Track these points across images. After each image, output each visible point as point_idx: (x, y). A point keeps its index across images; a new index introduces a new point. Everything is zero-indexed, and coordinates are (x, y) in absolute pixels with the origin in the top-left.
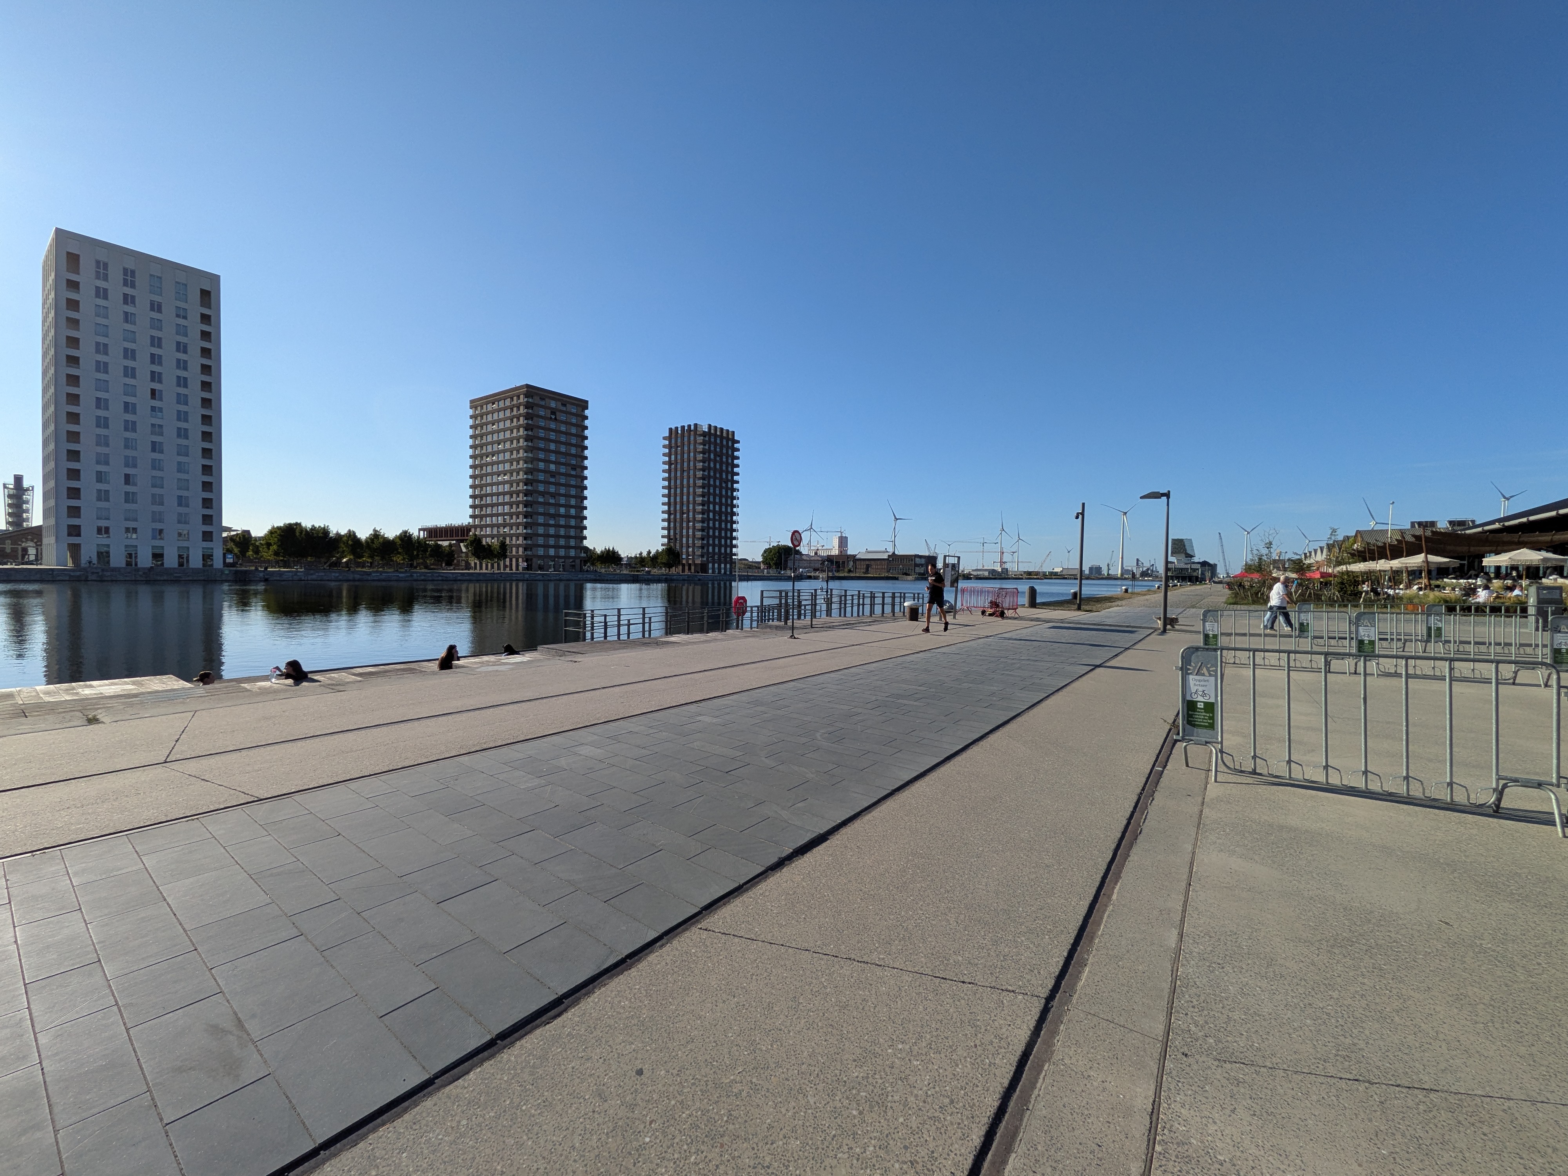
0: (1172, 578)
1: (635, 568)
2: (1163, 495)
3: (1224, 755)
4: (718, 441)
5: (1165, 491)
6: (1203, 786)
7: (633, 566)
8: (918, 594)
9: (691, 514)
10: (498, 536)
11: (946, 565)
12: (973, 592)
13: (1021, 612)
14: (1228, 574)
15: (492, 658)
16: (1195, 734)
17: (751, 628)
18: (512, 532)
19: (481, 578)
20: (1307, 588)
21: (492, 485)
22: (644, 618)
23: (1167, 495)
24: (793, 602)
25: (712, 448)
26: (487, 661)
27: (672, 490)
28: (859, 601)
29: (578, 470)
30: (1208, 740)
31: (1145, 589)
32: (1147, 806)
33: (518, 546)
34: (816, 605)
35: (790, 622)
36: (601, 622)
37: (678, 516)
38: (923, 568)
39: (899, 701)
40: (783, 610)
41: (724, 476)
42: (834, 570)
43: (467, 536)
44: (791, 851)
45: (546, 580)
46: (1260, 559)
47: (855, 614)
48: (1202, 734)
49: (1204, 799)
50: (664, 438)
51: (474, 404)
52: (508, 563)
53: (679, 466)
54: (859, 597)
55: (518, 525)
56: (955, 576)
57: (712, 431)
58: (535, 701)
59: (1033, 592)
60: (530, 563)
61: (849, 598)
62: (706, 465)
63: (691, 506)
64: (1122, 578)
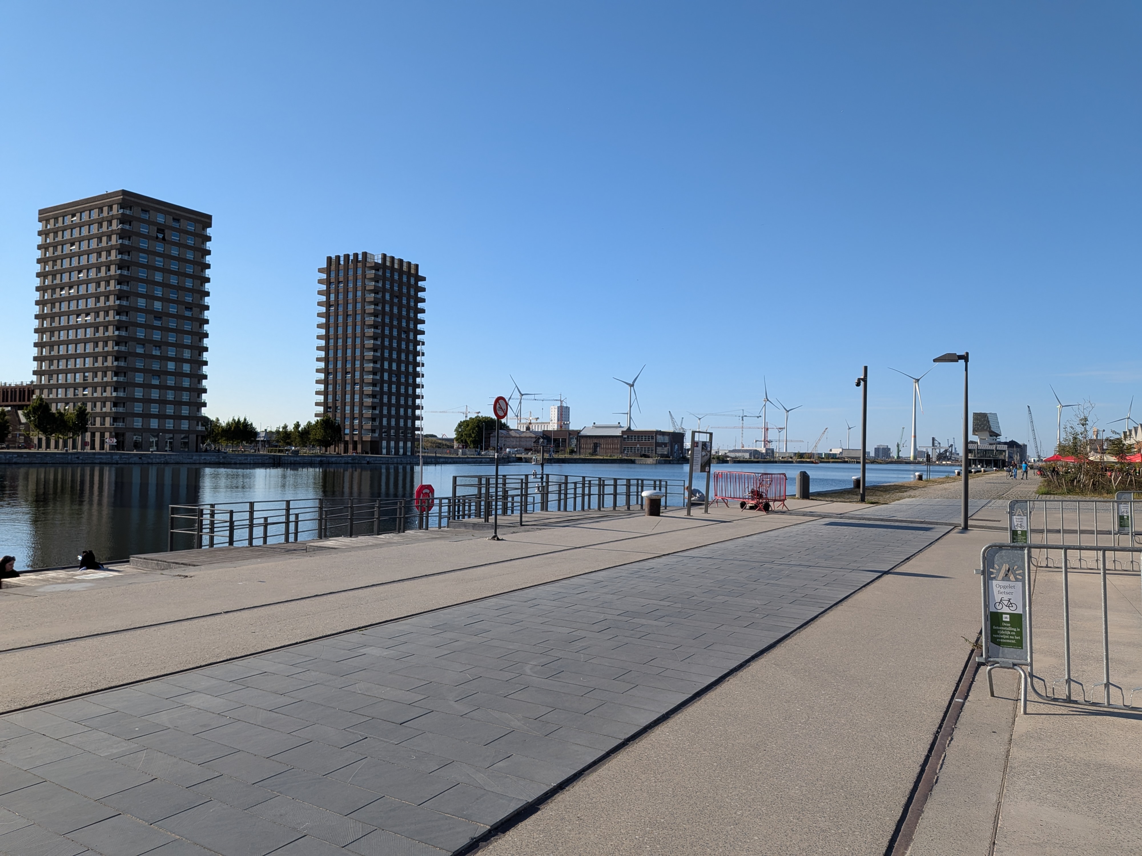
0: (975, 461)
1: (276, 446)
2: (960, 357)
3: (1035, 680)
4: (396, 277)
5: (963, 353)
6: (1011, 720)
7: (275, 443)
8: (660, 481)
9: (358, 374)
10: (75, 401)
11: (694, 444)
12: (729, 477)
13: (791, 504)
14: (1039, 456)
15: (61, 574)
16: (1000, 655)
17: (440, 527)
18: (95, 395)
19: (48, 459)
20: (1128, 474)
21: (68, 328)
22: (288, 515)
23: (965, 358)
24: (497, 492)
25: (388, 286)
26: (53, 578)
27: (332, 342)
28: (583, 490)
29: (196, 310)
30: (1016, 661)
31: (943, 476)
32: (945, 748)
33: (103, 416)
34: (526, 495)
35: (492, 519)
36: (226, 522)
37: (339, 377)
38: (666, 449)
39: (635, 620)
40: (483, 503)
41: (404, 324)
42: (552, 449)
43: (29, 400)
44: (489, 827)
45: (145, 463)
46: (1075, 438)
47: (579, 507)
48: (1008, 654)
49: (1011, 735)
50: (320, 270)
51: (45, 215)
52: (88, 439)
53: (341, 309)
54: (584, 484)
55: (104, 386)
56: (706, 458)
57: (388, 264)
58: (125, 633)
59: (805, 479)
60: (121, 439)
61: (571, 486)
62: (380, 308)
63: (358, 364)
64: (915, 462)
